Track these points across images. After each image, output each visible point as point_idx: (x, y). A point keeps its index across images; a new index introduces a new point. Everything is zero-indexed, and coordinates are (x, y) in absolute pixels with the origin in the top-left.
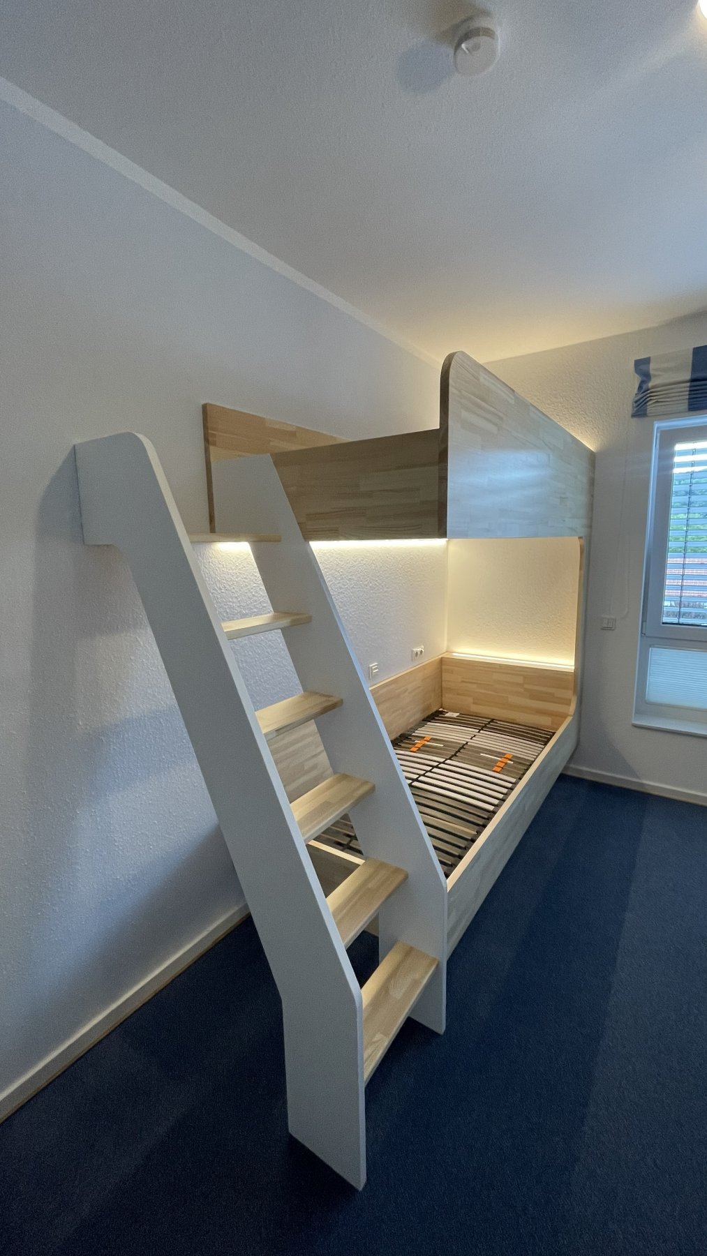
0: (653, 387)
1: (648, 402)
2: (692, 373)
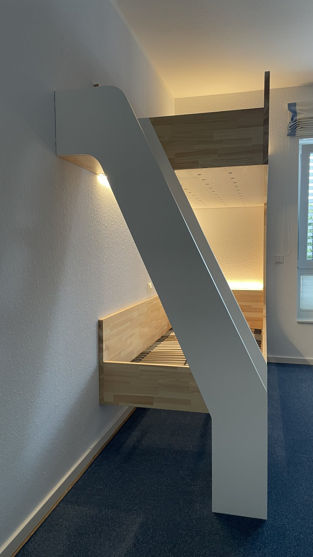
0: (299, 119)
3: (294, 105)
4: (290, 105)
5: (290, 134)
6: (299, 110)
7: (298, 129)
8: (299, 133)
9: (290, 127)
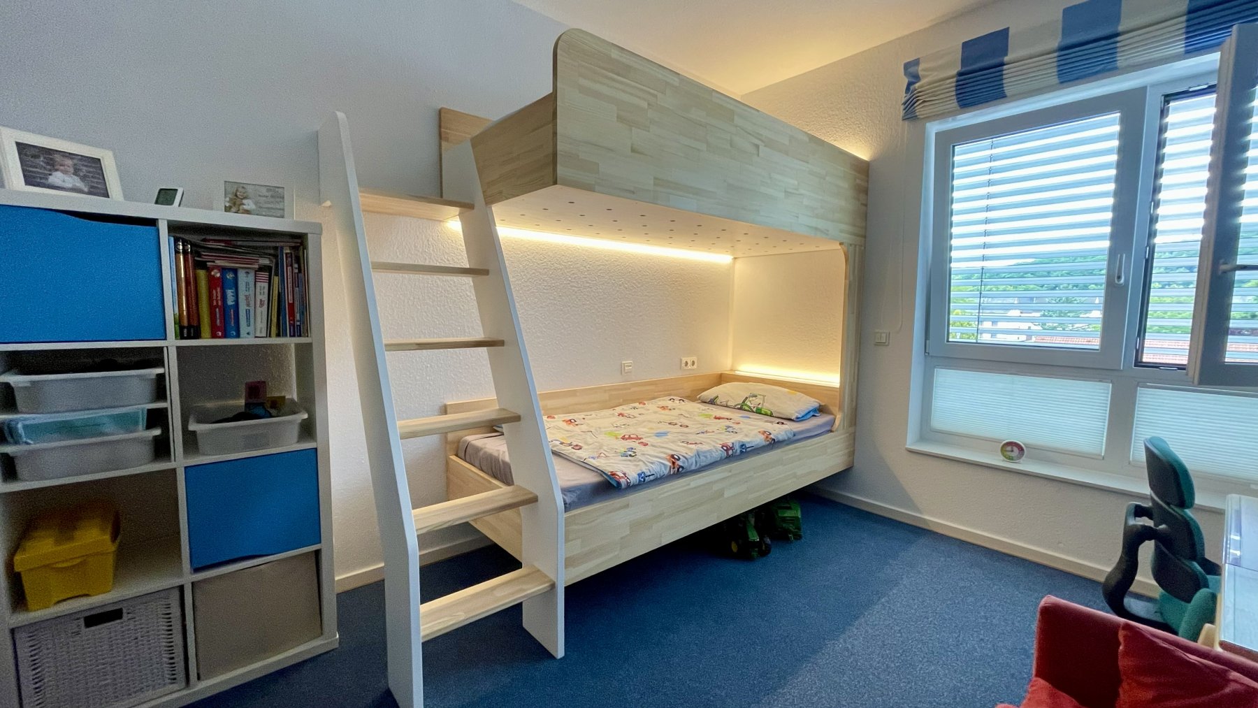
0: (921, 87)
1: (916, 103)
2: (962, 66)
3: (916, 62)
4: (907, 66)
5: (906, 117)
6: (923, 70)
7: (920, 104)
8: (922, 113)
9: (904, 104)
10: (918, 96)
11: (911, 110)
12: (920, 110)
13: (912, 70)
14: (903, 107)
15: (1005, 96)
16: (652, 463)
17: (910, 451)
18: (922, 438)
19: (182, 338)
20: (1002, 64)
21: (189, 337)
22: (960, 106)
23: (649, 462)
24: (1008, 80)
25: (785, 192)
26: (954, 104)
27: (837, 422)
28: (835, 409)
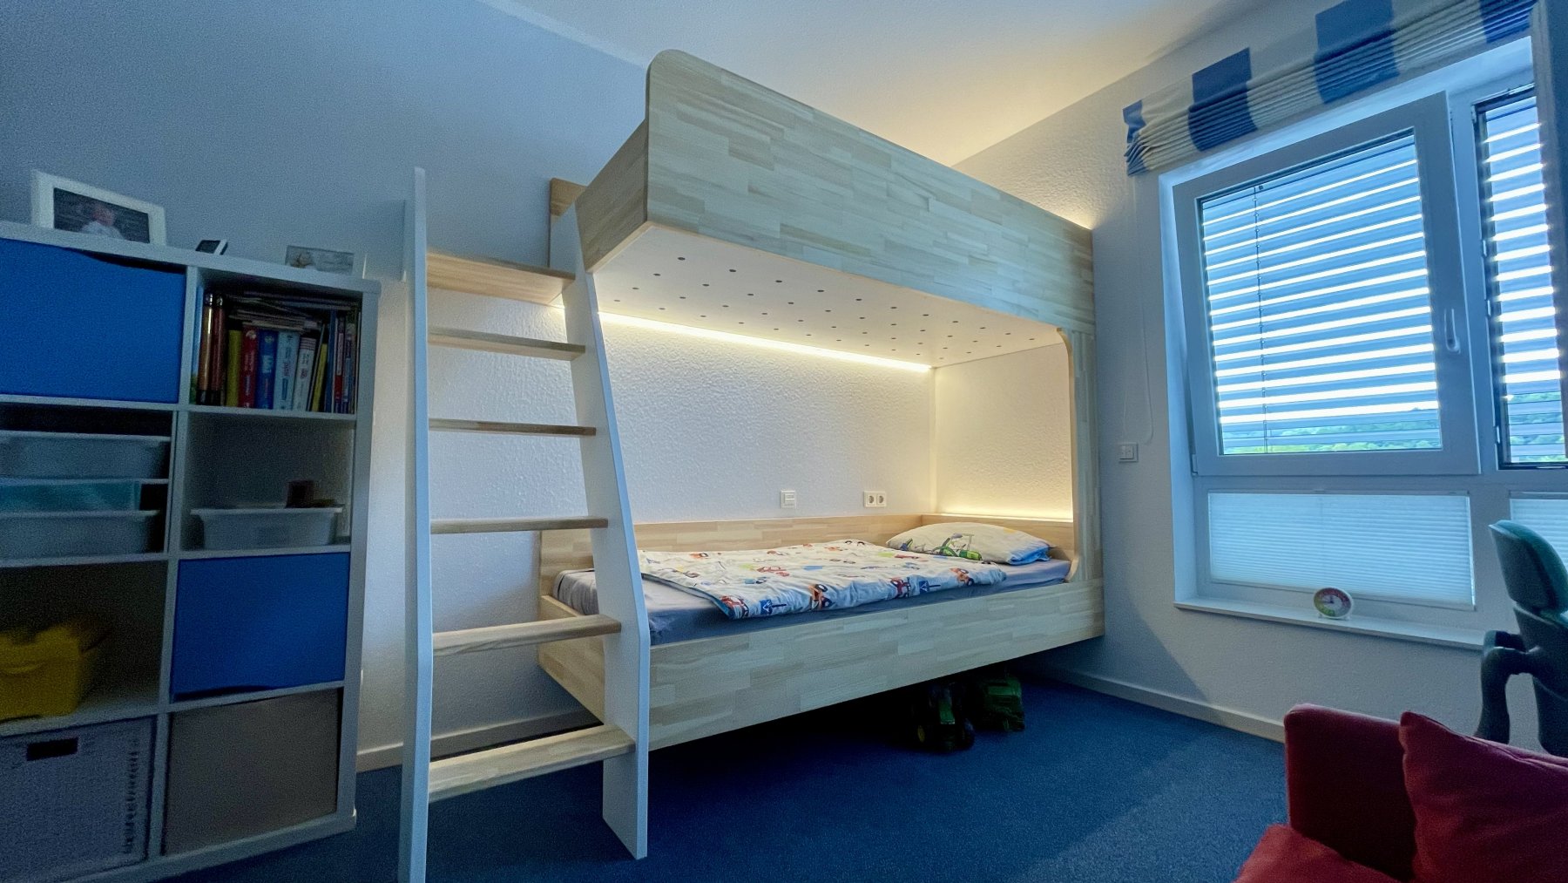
1: (1141, 151)
2: (1195, 100)
3: (1138, 106)
4: (1128, 111)
5: (1134, 169)
6: (1146, 113)
7: (1147, 152)
8: (1152, 163)
9: (1127, 155)
10: (1143, 143)
11: (1135, 160)
12: (1148, 160)
13: (1133, 115)
14: (1126, 158)
15: (1254, 129)
16: (784, 591)
17: (1179, 609)
18: (1200, 594)
19: (198, 402)
20: (1245, 90)
21: (207, 403)
22: (1198, 148)
23: (781, 590)
24: (1255, 108)
25: (970, 256)
26: (1189, 146)
27: (1073, 570)
28: (1070, 553)
